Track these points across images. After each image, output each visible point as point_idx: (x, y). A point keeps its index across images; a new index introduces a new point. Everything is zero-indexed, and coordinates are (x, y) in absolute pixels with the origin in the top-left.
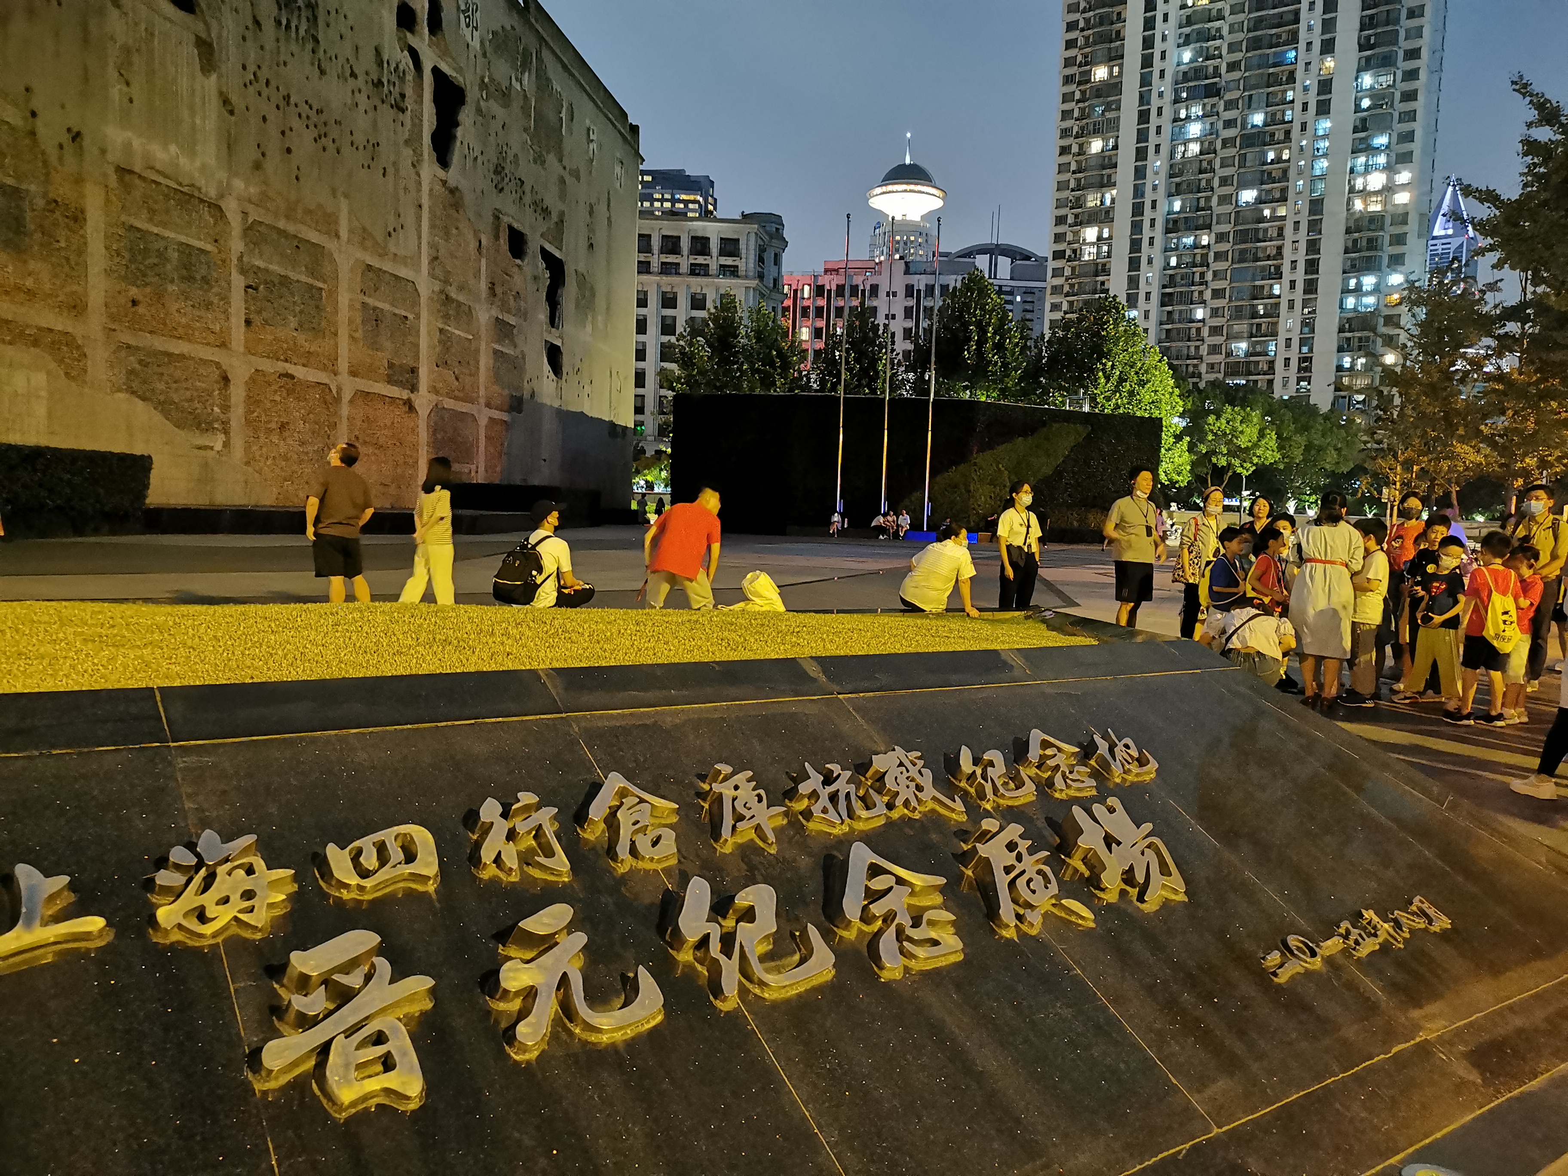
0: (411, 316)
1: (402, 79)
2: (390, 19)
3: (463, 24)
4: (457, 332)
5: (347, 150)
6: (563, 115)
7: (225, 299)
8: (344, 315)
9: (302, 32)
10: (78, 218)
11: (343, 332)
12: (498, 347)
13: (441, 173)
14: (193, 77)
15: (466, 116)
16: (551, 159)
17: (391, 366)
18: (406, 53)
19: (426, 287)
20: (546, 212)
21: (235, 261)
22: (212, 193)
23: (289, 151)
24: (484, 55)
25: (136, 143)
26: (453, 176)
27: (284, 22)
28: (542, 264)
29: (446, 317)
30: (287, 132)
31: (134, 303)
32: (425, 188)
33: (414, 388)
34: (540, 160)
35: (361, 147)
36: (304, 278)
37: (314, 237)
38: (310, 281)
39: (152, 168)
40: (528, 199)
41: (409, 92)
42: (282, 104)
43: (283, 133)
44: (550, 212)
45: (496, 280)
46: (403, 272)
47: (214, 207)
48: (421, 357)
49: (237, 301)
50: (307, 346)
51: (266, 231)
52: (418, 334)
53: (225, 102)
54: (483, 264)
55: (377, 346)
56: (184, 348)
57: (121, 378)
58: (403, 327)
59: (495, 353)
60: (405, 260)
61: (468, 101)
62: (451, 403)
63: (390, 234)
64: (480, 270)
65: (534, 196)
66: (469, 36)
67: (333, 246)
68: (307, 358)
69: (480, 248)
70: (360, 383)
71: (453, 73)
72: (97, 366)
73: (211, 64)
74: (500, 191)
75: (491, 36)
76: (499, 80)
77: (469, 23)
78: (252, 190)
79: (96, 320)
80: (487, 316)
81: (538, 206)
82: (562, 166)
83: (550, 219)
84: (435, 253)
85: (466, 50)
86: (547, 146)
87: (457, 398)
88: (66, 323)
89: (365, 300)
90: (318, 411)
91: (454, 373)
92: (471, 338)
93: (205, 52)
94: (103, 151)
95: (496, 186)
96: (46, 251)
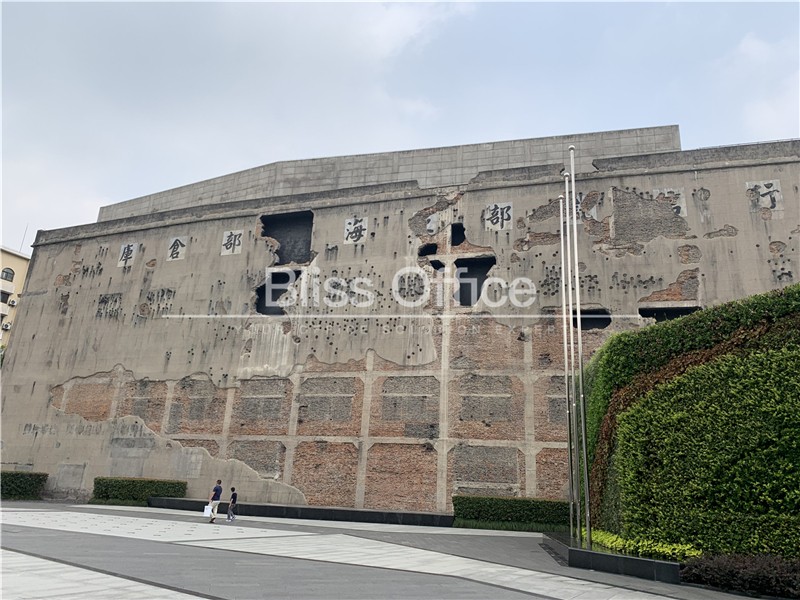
0: (430, 395)
2: (411, 258)
3: (489, 225)
4: (488, 396)
5: (372, 329)
6: (681, 203)
7: (287, 415)
8: (367, 407)
10: (224, 402)
11: (366, 415)
13: (465, 310)
14: (279, 337)
15: (495, 270)
17: (409, 426)
18: (427, 266)
19: (447, 375)
21: (295, 398)
22: (284, 375)
23: (331, 344)
25: (249, 369)
26: (478, 307)
29: (472, 389)
30: (331, 336)
31: (242, 425)
33: (433, 436)
34: (630, 251)
35: (384, 324)
36: (338, 395)
37: (348, 375)
40: (605, 284)
43: (328, 338)
44: (660, 279)
45: (550, 351)
46: (422, 373)
47: (286, 380)
48: (441, 417)
49: (294, 414)
50: (338, 426)
51: (315, 381)
52: (437, 404)
53: (297, 339)
54: (528, 346)
55: (395, 418)
56: (263, 438)
57: (232, 452)
58: (421, 403)
59: (553, 401)
60: (423, 367)
61: (498, 261)
62: (479, 442)
63: (409, 357)
64: (522, 351)
65: (620, 278)
66: (498, 227)
67: (361, 375)
68: (338, 432)
69: (522, 337)
70: (379, 439)
71: (480, 254)
72: (223, 449)
73: (289, 329)
74: (553, 294)
75: (531, 213)
76: (546, 231)
77: (497, 221)
78: (308, 367)
79: (225, 435)
80: (537, 378)
81: (629, 283)
82: (686, 238)
83: (661, 284)
84: (458, 354)
85: (494, 235)
86: (648, 236)
87: (488, 438)
88: (214, 437)
89: (386, 395)
90: (343, 457)
91: (484, 422)
92: (509, 396)
93: (287, 326)
94: (235, 377)
95: (545, 293)
96: (210, 415)
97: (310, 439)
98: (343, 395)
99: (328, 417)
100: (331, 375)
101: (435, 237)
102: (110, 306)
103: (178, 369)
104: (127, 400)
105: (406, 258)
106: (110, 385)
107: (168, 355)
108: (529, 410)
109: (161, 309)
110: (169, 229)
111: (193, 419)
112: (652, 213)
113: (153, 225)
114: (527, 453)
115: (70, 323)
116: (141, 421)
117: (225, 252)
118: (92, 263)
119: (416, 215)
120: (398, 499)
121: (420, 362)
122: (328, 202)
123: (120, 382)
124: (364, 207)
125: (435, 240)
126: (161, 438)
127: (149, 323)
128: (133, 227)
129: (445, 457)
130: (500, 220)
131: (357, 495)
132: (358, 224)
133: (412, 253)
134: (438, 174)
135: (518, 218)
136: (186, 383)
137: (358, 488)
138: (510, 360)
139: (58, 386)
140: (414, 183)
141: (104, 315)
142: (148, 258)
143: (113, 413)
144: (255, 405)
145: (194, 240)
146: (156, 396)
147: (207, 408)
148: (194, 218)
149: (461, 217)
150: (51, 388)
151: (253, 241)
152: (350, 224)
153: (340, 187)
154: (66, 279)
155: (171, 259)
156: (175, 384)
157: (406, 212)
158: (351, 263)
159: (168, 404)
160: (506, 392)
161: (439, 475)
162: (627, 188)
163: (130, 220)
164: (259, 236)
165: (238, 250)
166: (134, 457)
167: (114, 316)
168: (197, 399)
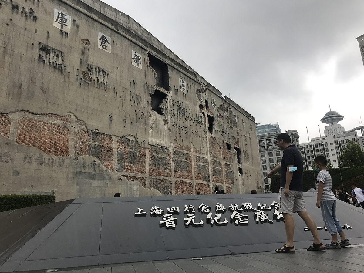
0: (207, 165)
1: (201, 118)
2: (198, 108)
3: (213, 105)
4: (217, 168)
5: (191, 134)
6: (236, 118)
7: (170, 167)
8: (193, 167)
9: (182, 114)
10: (145, 156)
11: (193, 171)
12: (227, 170)
13: (211, 135)
14: (163, 127)
15: (215, 123)
16: (234, 127)
17: (203, 177)
18: (202, 113)
19: (210, 159)
20: (234, 139)
21: (172, 159)
22: (167, 147)
23: (181, 136)
24: (218, 110)
25: (154, 140)
26: (213, 135)
27: (179, 113)
28: (235, 150)
29: (214, 165)
30: (180, 133)
31: (154, 170)
32: (208, 139)
33: (209, 181)
34: (232, 128)
35: (194, 133)
36: (185, 161)
37: (186, 152)
38: (186, 161)
39: (157, 144)
40: (230, 137)
41: (203, 120)
42: (179, 128)
43: (179, 133)
45: (224, 155)
47: (168, 149)
49: (173, 167)
50: (186, 175)
51: (177, 152)
53: (169, 129)
55: (200, 173)
56: (163, 178)
57: (152, 185)
58: (205, 168)
60: (204, 154)
61: (215, 120)
63: (201, 149)
64: (221, 154)
66: (214, 107)
67: (190, 153)
69: (220, 149)
70: (197, 181)
72: (148, 183)
75: (219, 106)
76: (221, 114)
78: (174, 145)
79: (147, 174)
80: (224, 163)
81: (232, 138)
83: (236, 140)
84: (211, 151)
85: (214, 110)
86: (233, 125)
88: (143, 175)
89: (198, 163)
90: (189, 188)
91: (217, 177)
92: (220, 168)
93: (165, 121)
94: (148, 142)
96: (139, 162)
97: (179, 179)
99: (183, 170)
100: (182, 151)
102: (54, 58)
103: (118, 129)
106: (65, 127)
107: (111, 118)
108: (223, 174)
109: (100, 82)
110: (96, 24)
112: (233, 118)
116: (98, 161)
117: (134, 64)
124: (184, 76)
125: (202, 104)
126: (115, 175)
127: (92, 89)
129: (212, 189)
132: (183, 83)
133: (198, 106)
136: (124, 139)
138: (219, 156)
144: (158, 160)
145: (115, 44)
146: (106, 144)
147: (137, 158)
151: (146, 65)
152: (181, 81)
156: (117, 139)
157: (195, 87)
158: (183, 101)
159: (115, 152)
162: (230, 108)
165: (140, 67)
166: (98, 187)
168: (132, 152)
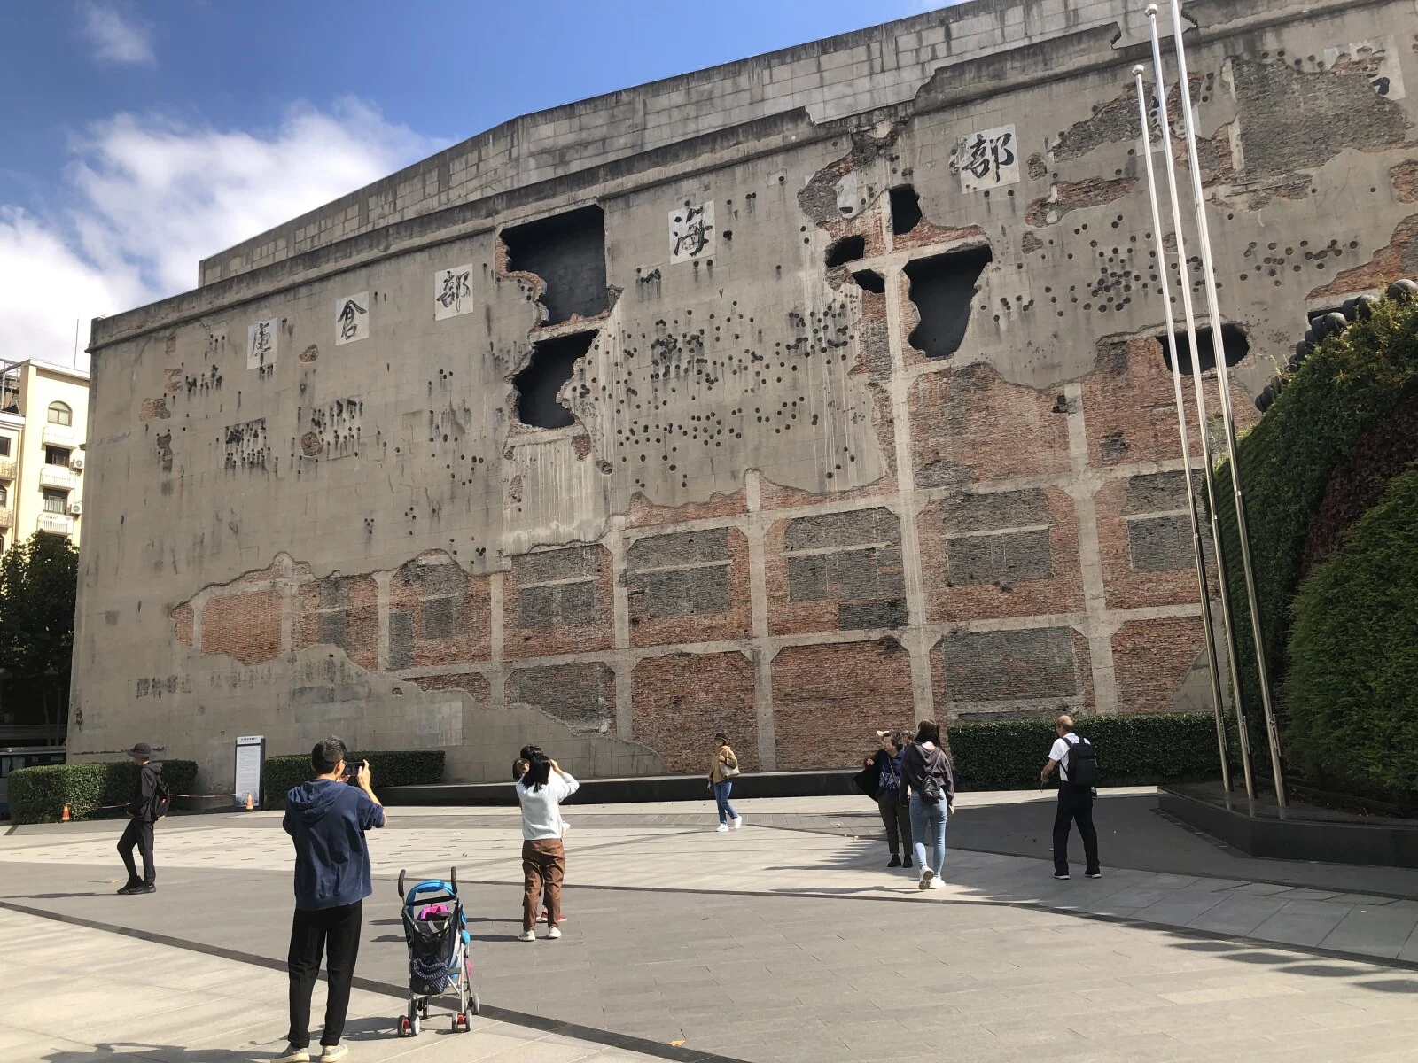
0: (881, 545)
1: (843, 314)
2: (812, 272)
3: (970, 180)
5: (751, 429)
8: (758, 581)
11: (759, 596)
13: (938, 365)
15: (991, 273)
17: (845, 609)
18: (847, 285)
19: (912, 503)
20: (1327, 253)
21: (617, 579)
22: (592, 538)
23: (673, 468)
25: (524, 534)
26: (964, 355)
30: (670, 454)
31: (527, 639)
32: (901, 398)
33: (897, 623)
35: (772, 417)
36: (699, 565)
37: (711, 524)
39: (538, 545)
41: (857, 318)
42: (663, 435)
44: (1354, 244)
45: (1124, 427)
46: (860, 504)
47: (596, 547)
48: (907, 583)
49: (621, 609)
50: (707, 622)
51: (651, 543)
52: (898, 561)
53: (605, 466)
54: (1076, 423)
55: (815, 595)
56: (569, 659)
57: (516, 692)
58: (865, 561)
59: (1135, 526)
60: (863, 491)
61: (997, 253)
62: (992, 625)
63: (830, 476)
64: (1064, 434)
65: (1262, 253)
66: (988, 182)
67: (739, 522)
68: (708, 634)
69: (1061, 405)
70: (789, 640)
71: (956, 244)
72: (498, 689)
73: (588, 449)
74: (1119, 307)
75: (1056, 141)
76: (1095, 175)
77: (986, 170)
78: (633, 518)
79: (497, 659)
80: (1099, 485)
81: (1282, 261)
82: (1407, 146)
83: (1356, 255)
84: (930, 458)
85: (984, 200)
86: (1319, 153)
87: (1009, 615)
88: (477, 667)
89: (793, 554)
90: (726, 678)
91: (997, 584)
92: (1045, 527)
93: (583, 444)
94: (500, 552)
95: (1103, 308)
96: (465, 626)
97: (656, 652)
98: (708, 564)
99: (686, 606)
100: (681, 528)
101: (857, 222)
102: (249, 446)
103: (392, 548)
104: (307, 617)
105: (802, 274)
106: (272, 594)
107: (369, 523)
108: (1090, 550)
109: (341, 439)
110: (331, 284)
111: (433, 638)
112: (1326, 103)
113: (300, 276)
114: (1092, 635)
115: (182, 485)
116: (340, 653)
117: (443, 313)
118: (201, 370)
119: (813, 181)
120: (843, 747)
121: (854, 482)
122: (629, 181)
123: (291, 584)
124: (706, 179)
125: (858, 228)
126: (382, 680)
127: (325, 469)
128: (264, 287)
129: (926, 661)
130: (992, 165)
131: (760, 747)
132: (696, 219)
133: (813, 261)
134: (849, 91)
135: (1028, 157)
136: (410, 572)
137: (761, 734)
138: (1041, 456)
139: (182, 604)
140: (798, 114)
141: (239, 463)
142: (301, 345)
143: (287, 642)
144: (545, 600)
145: (380, 297)
146: (358, 603)
147: (455, 616)
148: (375, 253)
149: (908, 172)
150: (170, 610)
151: (492, 283)
152: (678, 220)
153: (649, 147)
154: (160, 409)
155: (342, 341)
156: (390, 575)
157: (790, 177)
158: (691, 303)
159: (384, 614)
160: (1037, 521)
161: (917, 694)
162: (1266, 55)
163: (253, 275)
164: (504, 272)
165: (467, 305)
166: (340, 719)
167: (257, 463)
168: (437, 601)
